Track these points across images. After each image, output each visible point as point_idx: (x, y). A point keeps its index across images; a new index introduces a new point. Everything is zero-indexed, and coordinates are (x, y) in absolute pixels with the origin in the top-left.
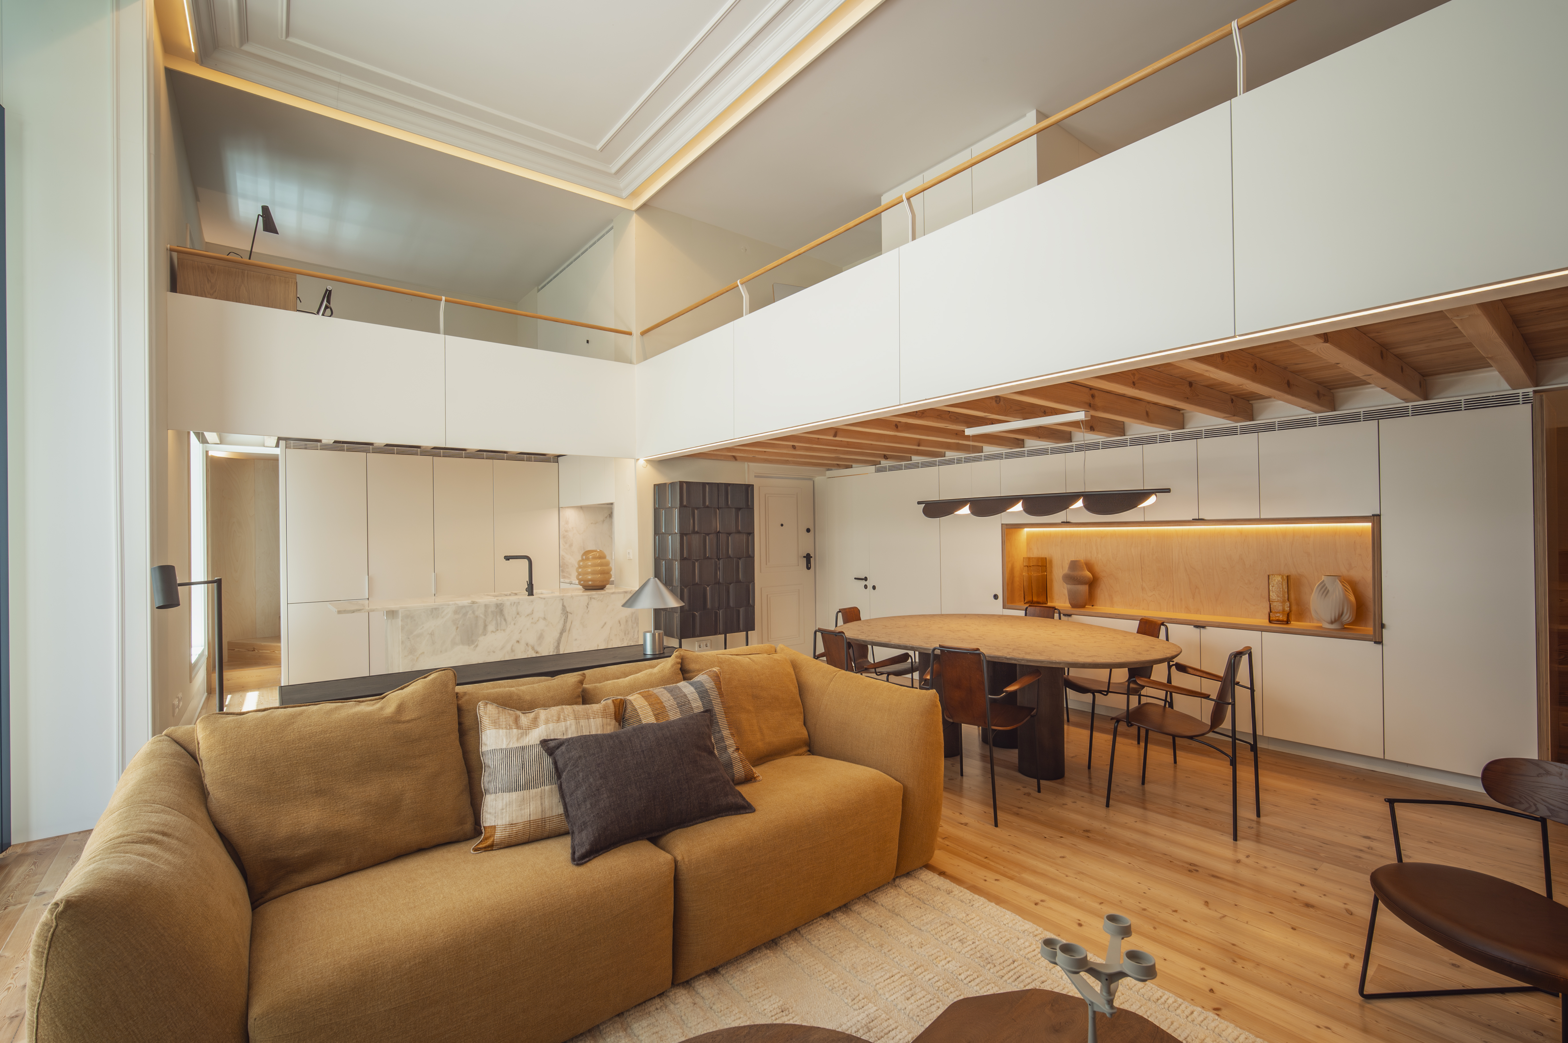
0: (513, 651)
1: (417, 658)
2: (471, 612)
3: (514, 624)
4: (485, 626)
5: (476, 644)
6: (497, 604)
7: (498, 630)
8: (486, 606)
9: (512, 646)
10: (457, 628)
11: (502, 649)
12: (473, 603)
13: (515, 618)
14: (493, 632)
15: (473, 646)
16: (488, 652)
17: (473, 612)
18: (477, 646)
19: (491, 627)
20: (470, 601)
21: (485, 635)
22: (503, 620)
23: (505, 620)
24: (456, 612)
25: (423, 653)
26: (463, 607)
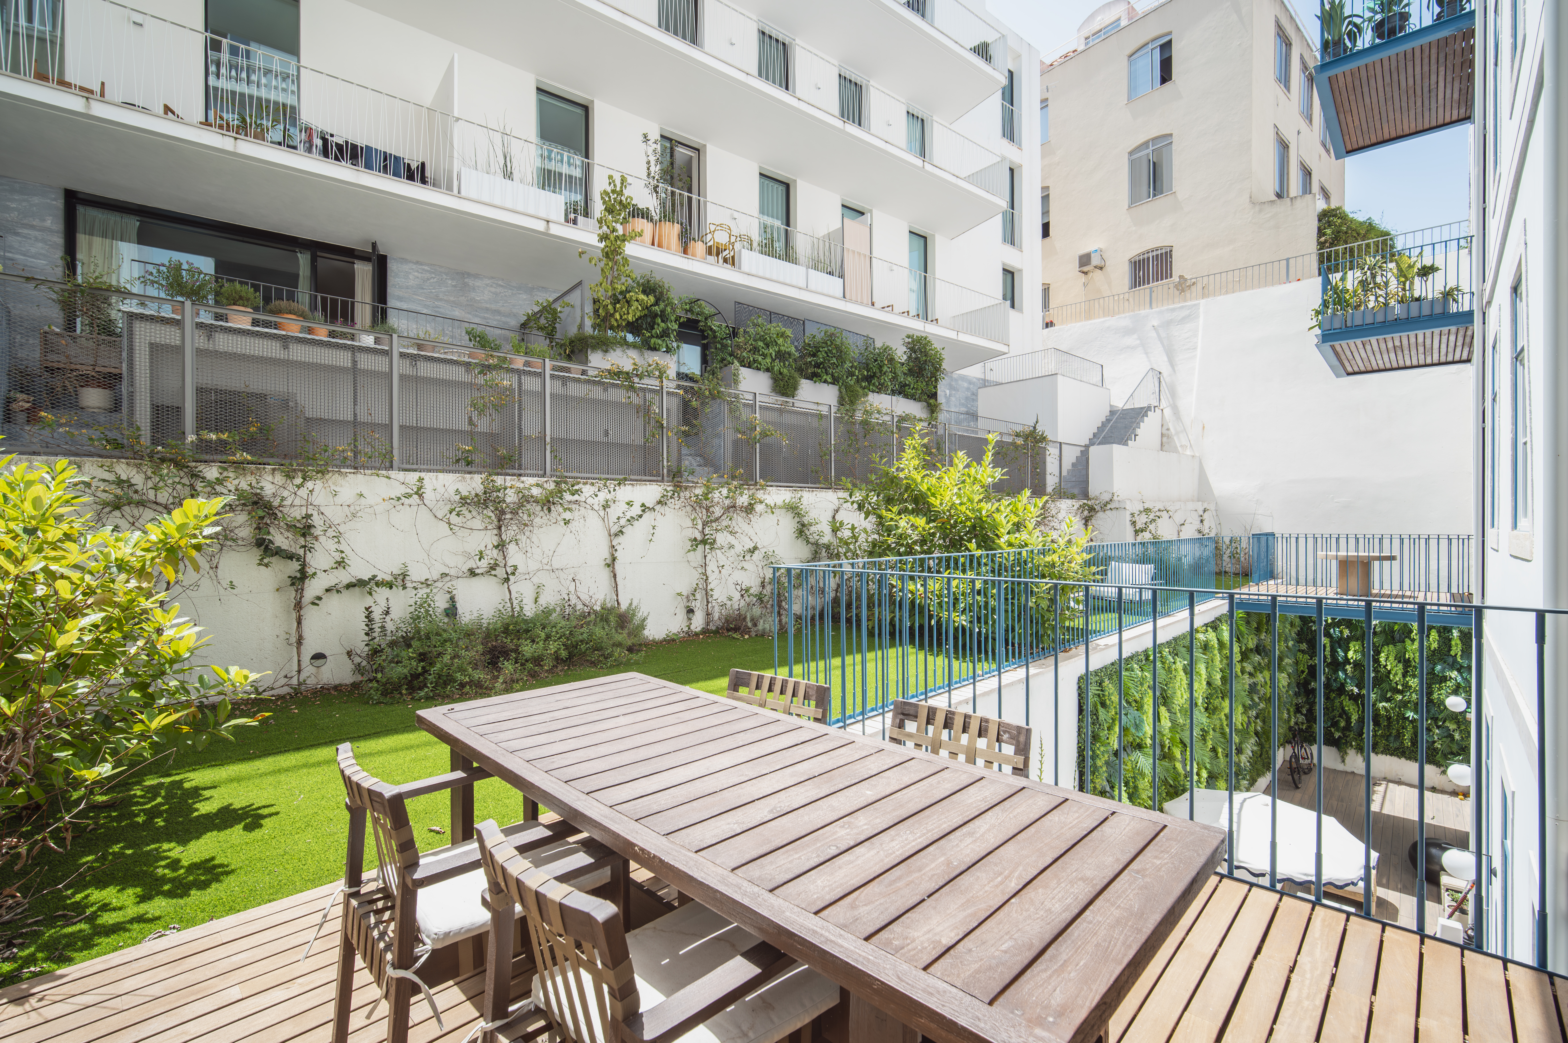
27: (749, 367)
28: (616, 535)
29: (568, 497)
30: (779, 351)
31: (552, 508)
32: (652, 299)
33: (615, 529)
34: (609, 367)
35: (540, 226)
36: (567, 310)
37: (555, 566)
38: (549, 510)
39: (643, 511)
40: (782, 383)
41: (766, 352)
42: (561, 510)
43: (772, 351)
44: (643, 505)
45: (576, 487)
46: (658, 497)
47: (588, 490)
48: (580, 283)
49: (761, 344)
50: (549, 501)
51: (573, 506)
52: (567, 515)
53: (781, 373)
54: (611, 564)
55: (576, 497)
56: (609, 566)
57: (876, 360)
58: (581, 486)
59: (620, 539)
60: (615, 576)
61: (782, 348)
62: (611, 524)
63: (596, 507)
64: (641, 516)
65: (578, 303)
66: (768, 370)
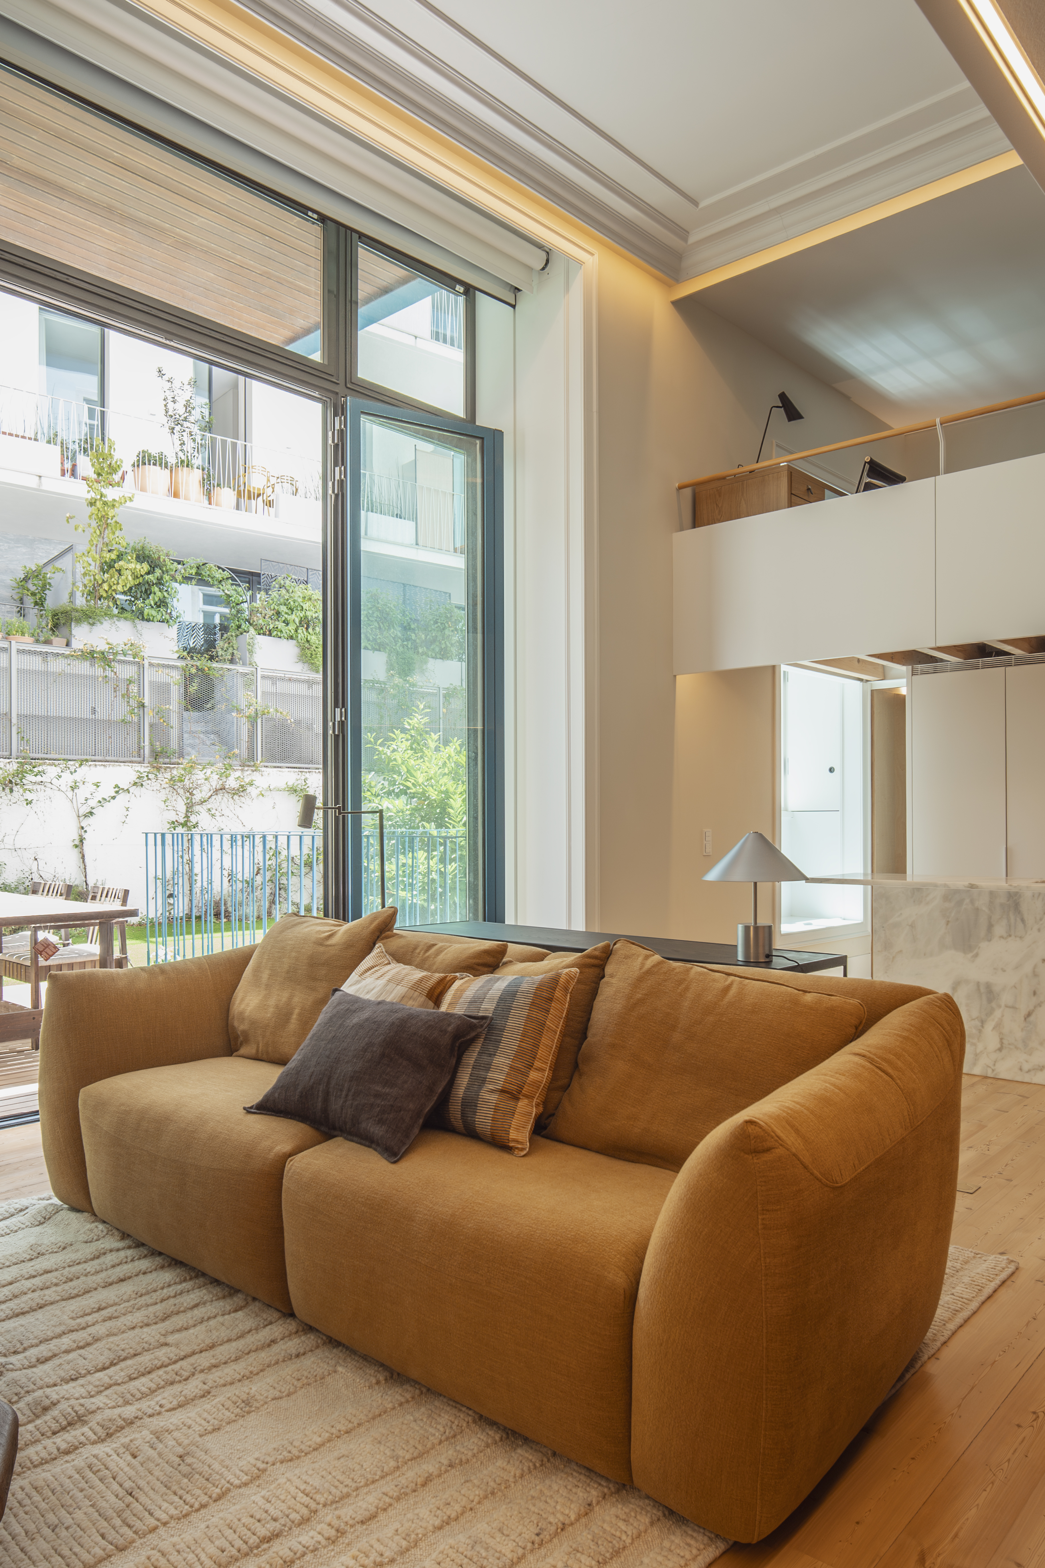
0: (1035, 974)
1: (894, 958)
2: (967, 901)
3: (1039, 930)
4: (990, 926)
5: (975, 952)
6: (1009, 893)
7: (1010, 936)
8: (992, 894)
9: (1035, 967)
10: (948, 921)
11: (1017, 967)
12: (972, 886)
13: (1041, 919)
14: (1002, 937)
15: (971, 955)
16: (995, 969)
17: (972, 902)
18: (976, 955)
19: (1000, 929)
20: (966, 883)
21: (990, 940)
22: (1018, 920)
23: (1023, 920)
24: (946, 898)
25: (901, 951)
26: (957, 892)
27: (270, 635)
28: (85, 816)
29: (30, 778)
30: (306, 617)
31: (15, 788)
32: (146, 567)
33: (84, 810)
34: (81, 647)
35: (33, 482)
36: (58, 576)
37: (17, 846)
38: (11, 791)
39: (117, 792)
40: (308, 652)
41: (289, 618)
42: (21, 791)
43: (295, 617)
44: (117, 786)
45: (40, 769)
46: (133, 777)
47: (52, 771)
48: (70, 548)
49: (283, 609)
50: (11, 782)
51: (38, 787)
52: (29, 796)
53: (308, 641)
54: (79, 845)
55: (39, 779)
56: (76, 846)
57: (436, 622)
58: (44, 767)
59: (91, 820)
60: (83, 857)
61: (309, 614)
62: (80, 805)
63: (63, 788)
64: (114, 798)
65: (70, 568)
66: (291, 638)
